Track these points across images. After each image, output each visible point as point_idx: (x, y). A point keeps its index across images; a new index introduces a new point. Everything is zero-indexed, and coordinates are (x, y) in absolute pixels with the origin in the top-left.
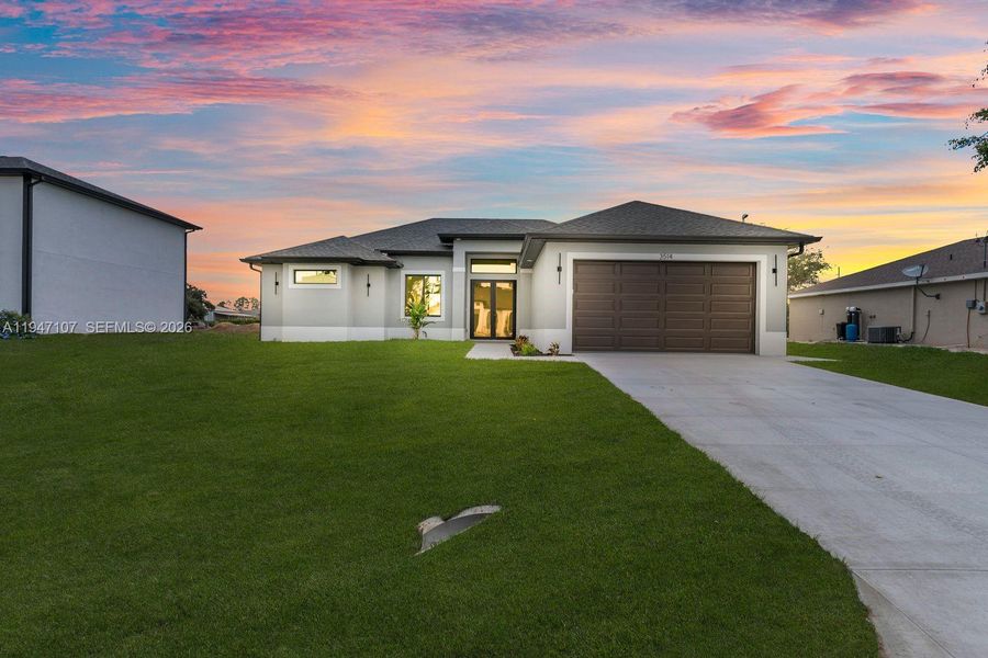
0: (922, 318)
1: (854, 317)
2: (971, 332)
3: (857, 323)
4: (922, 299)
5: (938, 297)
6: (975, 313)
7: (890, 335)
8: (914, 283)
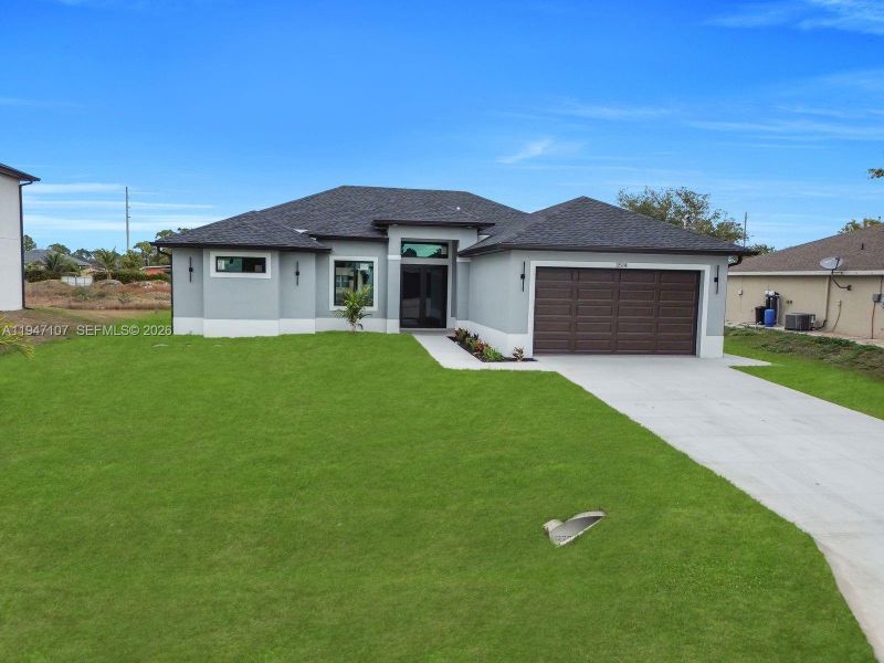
0: (834, 308)
1: (773, 302)
2: (875, 324)
3: (775, 308)
4: (834, 288)
5: (849, 288)
6: (879, 306)
7: (805, 322)
8: (829, 273)
